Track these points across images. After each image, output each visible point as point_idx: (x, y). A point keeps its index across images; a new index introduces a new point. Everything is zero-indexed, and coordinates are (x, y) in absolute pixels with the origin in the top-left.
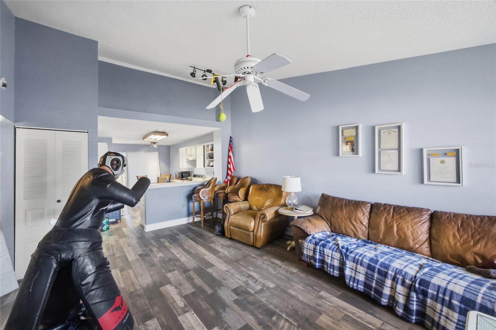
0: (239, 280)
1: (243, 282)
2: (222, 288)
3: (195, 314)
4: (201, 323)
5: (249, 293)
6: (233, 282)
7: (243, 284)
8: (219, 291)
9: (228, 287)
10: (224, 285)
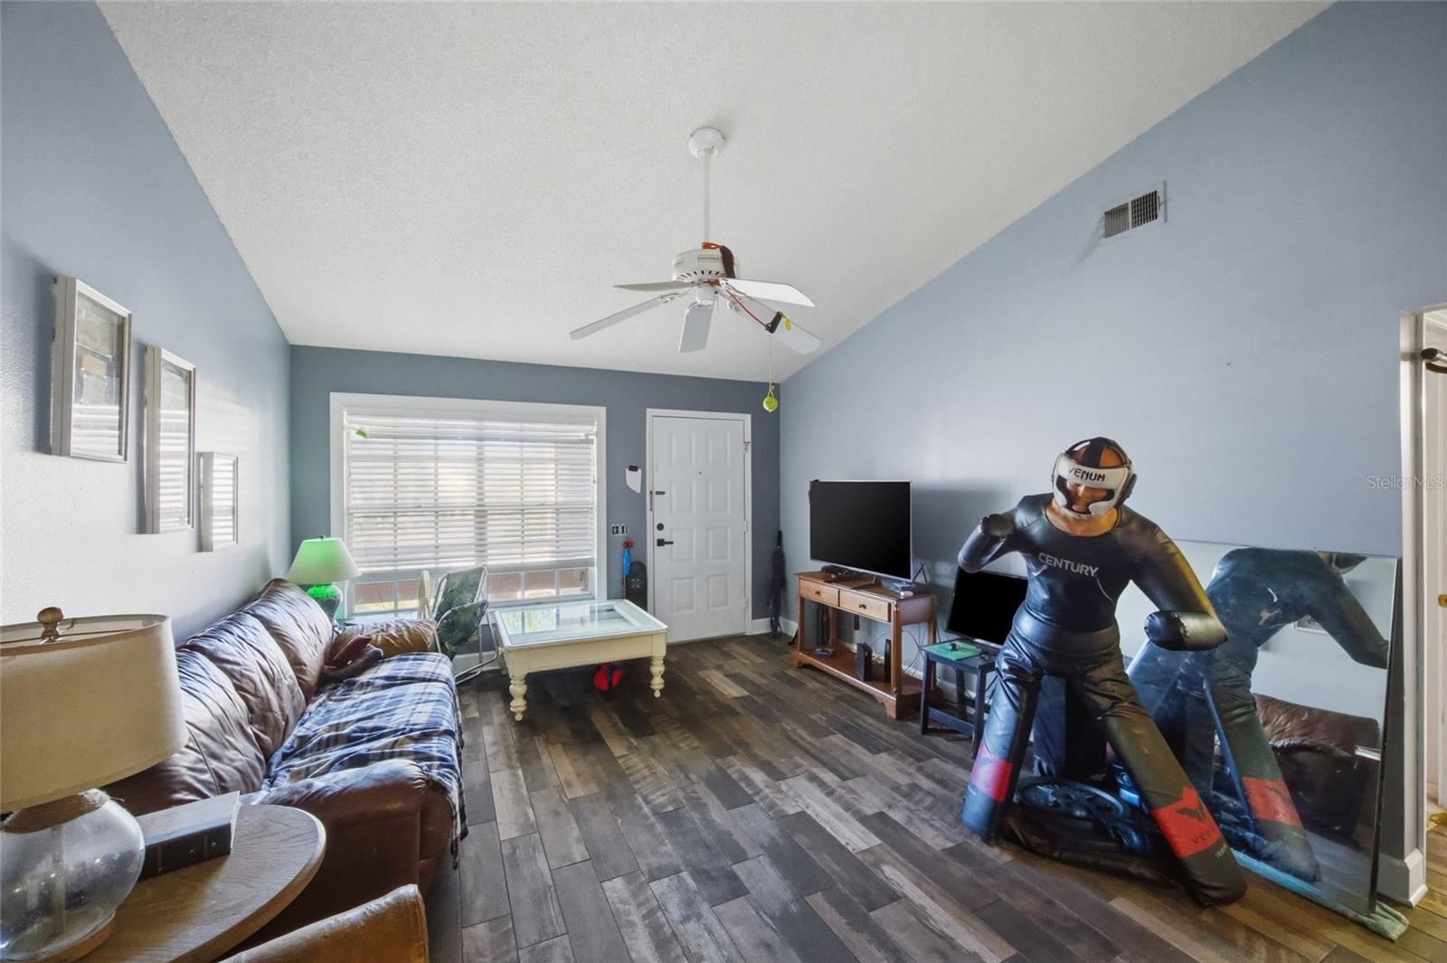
0: (710, 933)
1: (699, 917)
2: (776, 907)
3: (844, 843)
4: (823, 825)
5: (698, 873)
6: (736, 923)
7: (704, 908)
8: (787, 896)
9: (759, 907)
10: (771, 918)
